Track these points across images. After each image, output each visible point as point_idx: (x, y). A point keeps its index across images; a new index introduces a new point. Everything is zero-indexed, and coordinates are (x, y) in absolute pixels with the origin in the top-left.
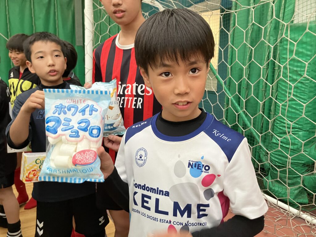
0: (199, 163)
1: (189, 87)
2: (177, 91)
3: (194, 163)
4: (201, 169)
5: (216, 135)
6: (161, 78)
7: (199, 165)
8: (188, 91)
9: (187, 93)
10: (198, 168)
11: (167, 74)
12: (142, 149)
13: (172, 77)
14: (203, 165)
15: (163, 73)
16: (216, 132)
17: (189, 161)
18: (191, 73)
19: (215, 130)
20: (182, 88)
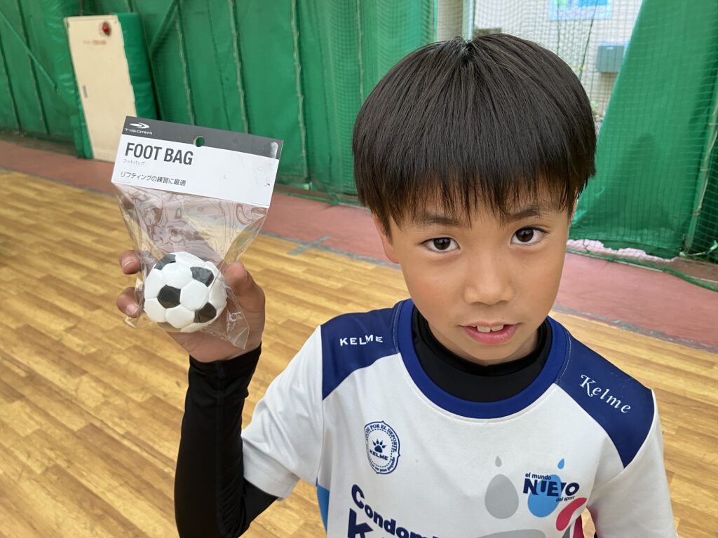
0: (552, 480)
1: (509, 282)
2: (472, 296)
3: (539, 480)
4: (557, 495)
5: (591, 392)
6: (423, 251)
7: (551, 484)
8: (507, 295)
9: (502, 303)
10: (550, 494)
11: (442, 244)
12: (380, 425)
13: (459, 252)
14: (563, 485)
15: (430, 240)
16: (588, 384)
17: (527, 475)
18: (516, 240)
19: (585, 378)
20: (490, 288)
